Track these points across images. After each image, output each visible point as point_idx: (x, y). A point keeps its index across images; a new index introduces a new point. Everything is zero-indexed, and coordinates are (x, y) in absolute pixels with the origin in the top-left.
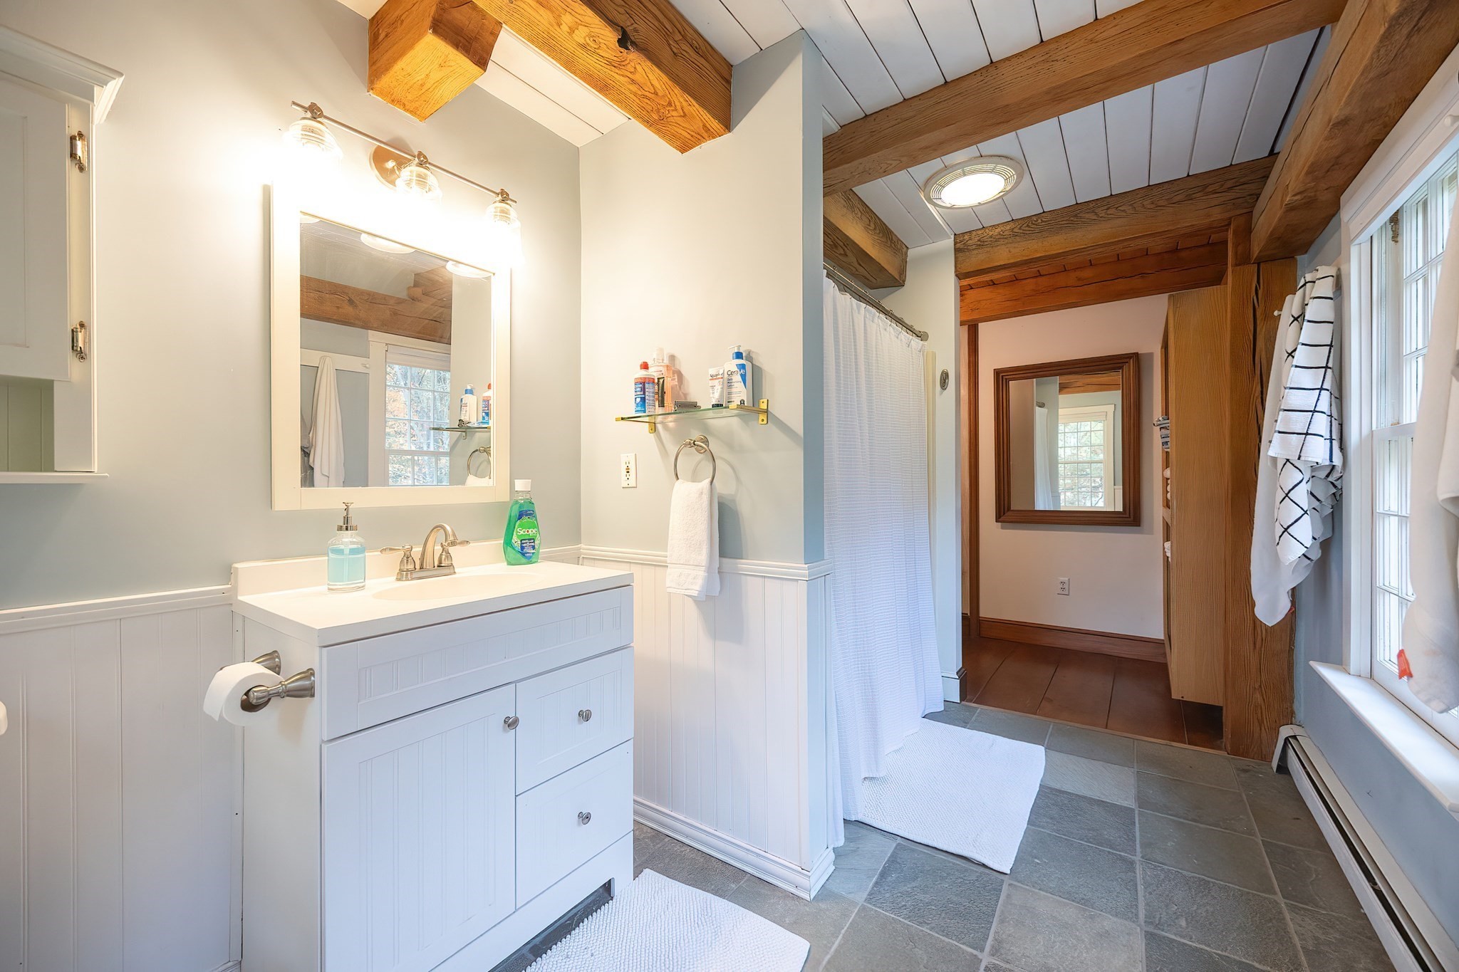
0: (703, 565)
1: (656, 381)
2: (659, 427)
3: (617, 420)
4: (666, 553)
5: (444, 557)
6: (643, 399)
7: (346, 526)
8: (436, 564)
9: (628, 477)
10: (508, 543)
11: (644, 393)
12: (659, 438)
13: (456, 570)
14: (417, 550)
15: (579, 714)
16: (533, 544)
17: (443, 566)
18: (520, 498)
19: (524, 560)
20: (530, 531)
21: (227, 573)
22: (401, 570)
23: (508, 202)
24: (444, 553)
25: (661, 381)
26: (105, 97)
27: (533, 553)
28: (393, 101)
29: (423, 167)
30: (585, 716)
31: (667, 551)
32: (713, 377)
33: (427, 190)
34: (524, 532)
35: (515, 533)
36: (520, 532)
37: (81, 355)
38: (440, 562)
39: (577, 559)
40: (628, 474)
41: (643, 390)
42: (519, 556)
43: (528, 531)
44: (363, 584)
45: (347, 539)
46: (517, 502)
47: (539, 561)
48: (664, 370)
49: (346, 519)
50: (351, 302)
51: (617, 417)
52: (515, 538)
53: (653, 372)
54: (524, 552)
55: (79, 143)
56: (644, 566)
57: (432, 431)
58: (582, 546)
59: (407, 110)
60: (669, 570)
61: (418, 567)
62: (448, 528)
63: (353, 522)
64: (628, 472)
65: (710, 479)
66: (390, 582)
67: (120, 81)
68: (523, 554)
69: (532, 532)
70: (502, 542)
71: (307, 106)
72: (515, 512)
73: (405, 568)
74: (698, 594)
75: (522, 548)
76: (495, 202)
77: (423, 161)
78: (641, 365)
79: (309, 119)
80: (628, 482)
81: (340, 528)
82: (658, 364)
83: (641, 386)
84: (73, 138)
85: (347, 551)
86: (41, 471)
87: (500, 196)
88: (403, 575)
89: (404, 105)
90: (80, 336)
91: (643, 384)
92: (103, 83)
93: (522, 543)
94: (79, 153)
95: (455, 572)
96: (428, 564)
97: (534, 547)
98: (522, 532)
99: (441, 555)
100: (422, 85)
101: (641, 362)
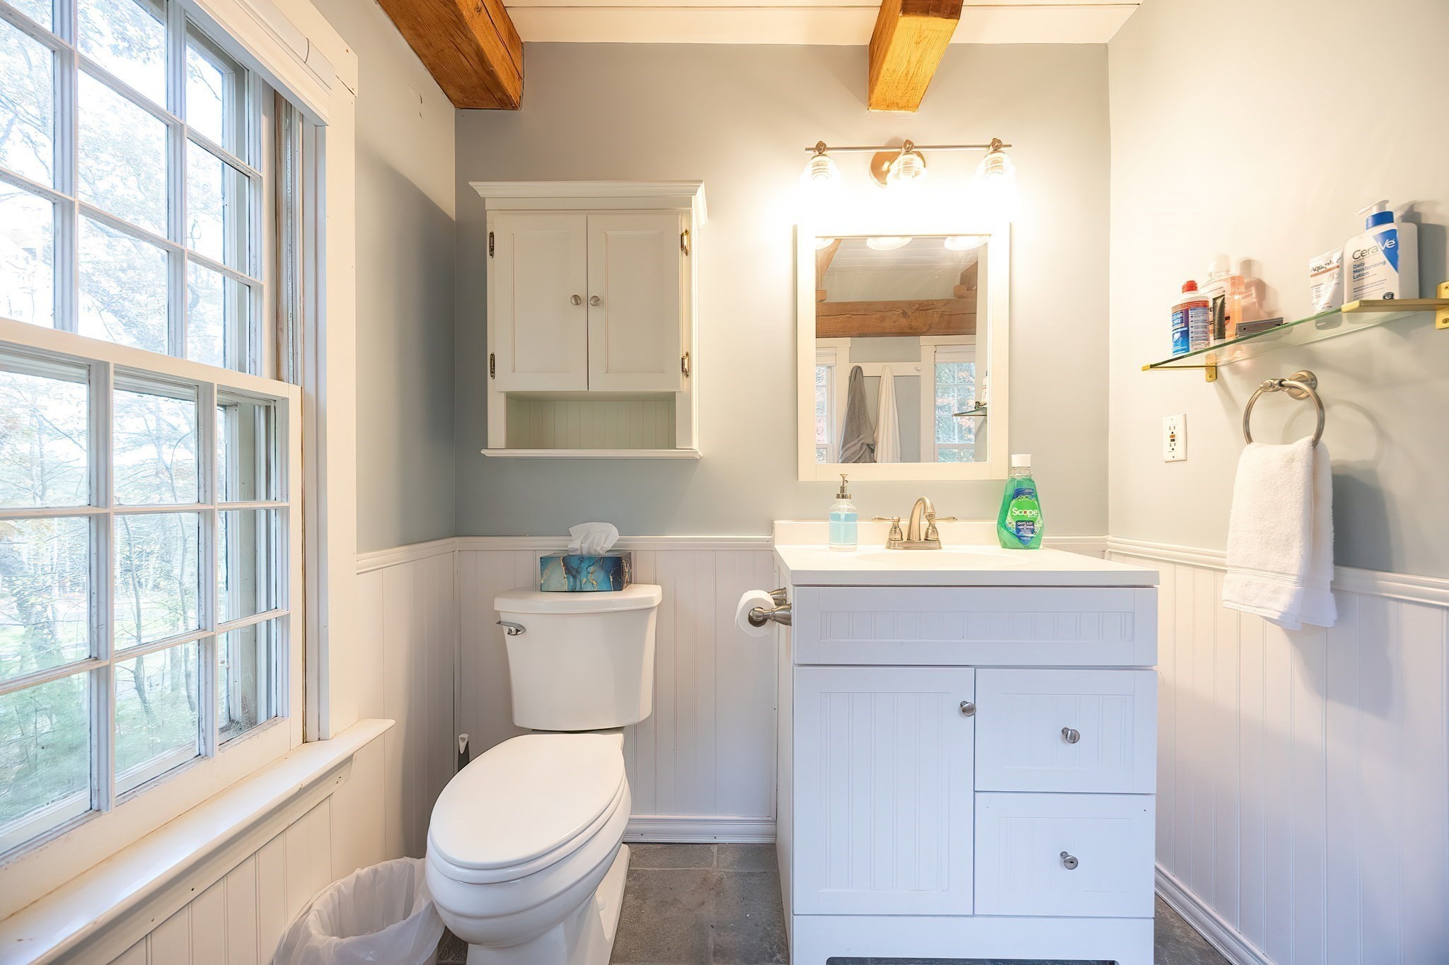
0: (1292, 572)
1: (1211, 305)
2: (1224, 371)
3: (1144, 369)
4: (1225, 552)
5: (930, 531)
6: (1185, 334)
7: (843, 495)
8: (923, 537)
9: (1173, 447)
10: (1002, 523)
11: (1187, 325)
12: (1224, 388)
13: (942, 546)
14: (904, 524)
15: (1063, 731)
16: (1032, 527)
17: (930, 541)
18: (1017, 475)
19: (1021, 546)
20: (1028, 512)
21: (771, 528)
22: (890, 540)
23: (1002, 149)
24: (931, 528)
25: (1219, 301)
26: (699, 201)
27: (1032, 537)
28: (888, 106)
29: (911, 154)
30: (1071, 736)
31: (1226, 550)
32: (1318, 271)
33: (913, 174)
34: (1021, 512)
35: (1009, 513)
36: (1015, 512)
37: (686, 373)
38: (927, 536)
39: (1102, 553)
40: (1173, 443)
41: (1185, 320)
42: (1016, 540)
43: (1025, 512)
44: (855, 546)
45: (844, 505)
46: (1013, 479)
47: (1041, 547)
48: (1227, 286)
49: (843, 489)
50: (904, 314)
51: (1144, 365)
52: (1009, 519)
53: (1206, 292)
54: (1022, 535)
55: (685, 237)
56: (1197, 570)
57: (954, 417)
58: (1110, 537)
59: (900, 108)
60: (1228, 576)
61: (905, 538)
62: (928, 501)
63: (847, 493)
64: (1173, 440)
65: (1311, 437)
66: (881, 548)
67: (703, 185)
68: (1019, 537)
69: (1030, 514)
70: (996, 523)
71: (815, 147)
72: (1011, 491)
73: (893, 537)
74: (1280, 617)
75: (1018, 530)
76: (986, 156)
77: (909, 146)
78: (1184, 287)
79: (818, 156)
80: (1173, 453)
81: (838, 496)
82: (1217, 279)
83: (1181, 315)
84: (682, 236)
85: (843, 517)
86: (669, 449)
87: (991, 147)
88: (891, 544)
89: (897, 104)
90: (686, 361)
91: (1184, 313)
92: (695, 192)
93: (1017, 525)
94: (685, 243)
95: (941, 548)
96: (914, 537)
97: (1033, 531)
98: (1018, 513)
99: (928, 529)
100: (907, 74)
101: (1184, 282)
